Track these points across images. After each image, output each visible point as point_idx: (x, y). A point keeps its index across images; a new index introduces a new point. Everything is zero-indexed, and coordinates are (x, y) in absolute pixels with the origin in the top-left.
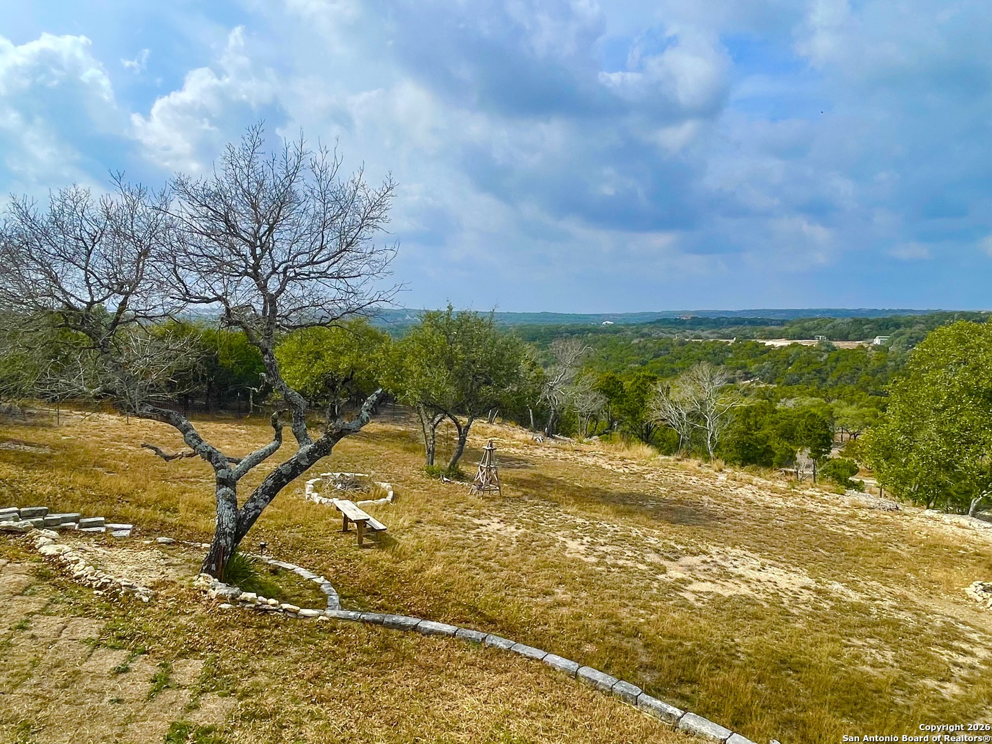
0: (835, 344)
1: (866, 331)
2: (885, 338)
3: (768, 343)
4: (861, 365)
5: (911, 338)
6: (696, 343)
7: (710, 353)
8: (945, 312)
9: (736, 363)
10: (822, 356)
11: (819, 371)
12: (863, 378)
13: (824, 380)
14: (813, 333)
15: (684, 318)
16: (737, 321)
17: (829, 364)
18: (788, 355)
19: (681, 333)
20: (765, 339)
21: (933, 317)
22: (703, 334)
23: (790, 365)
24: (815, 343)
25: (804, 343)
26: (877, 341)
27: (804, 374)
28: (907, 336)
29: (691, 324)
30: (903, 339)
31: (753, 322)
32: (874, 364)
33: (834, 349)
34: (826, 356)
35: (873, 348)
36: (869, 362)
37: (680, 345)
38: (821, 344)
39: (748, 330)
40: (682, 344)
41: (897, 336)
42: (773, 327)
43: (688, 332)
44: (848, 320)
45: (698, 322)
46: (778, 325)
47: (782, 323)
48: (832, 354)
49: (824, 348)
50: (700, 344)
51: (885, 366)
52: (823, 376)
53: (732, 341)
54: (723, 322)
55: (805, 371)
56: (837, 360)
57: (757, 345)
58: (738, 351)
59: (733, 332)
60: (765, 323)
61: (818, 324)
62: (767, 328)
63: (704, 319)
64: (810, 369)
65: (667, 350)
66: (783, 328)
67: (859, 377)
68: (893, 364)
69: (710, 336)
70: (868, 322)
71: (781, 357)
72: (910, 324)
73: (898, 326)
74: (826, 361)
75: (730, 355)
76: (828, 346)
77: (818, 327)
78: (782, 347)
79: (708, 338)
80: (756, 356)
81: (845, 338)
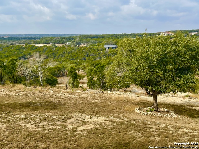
0: (57, 45)
1: (64, 41)
2: (70, 43)
3: (36, 45)
4: (65, 51)
5: (76, 42)
6: (12, 46)
7: (18, 49)
8: (83, 35)
9: (27, 52)
10: (54, 49)
11: (53, 54)
12: (66, 55)
13: (55, 56)
14: (49, 42)
15: (6, 37)
16: (24, 38)
17: (56, 51)
18: (44, 49)
19: (6, 42)
20: (35, 44)
21: (81, 36)
22: (14, 43)
23: (45, 52)
24: (50, 45)
25: (47, 45)
26: (68, 44)
27: (49, 55)
28: (75, 42)
29: (8, 39)
30: (74, 43)
31: (29, 38)
32: (68, 51)
33: (56, 47)
34: (55, 49)
35: (67, 46)
36: (67, 50)
37: (6, 47)
38: (52, 45)
39: (29, 41)
40: (7, 46)
41: (73, 42)
42: (37, 40)
43: (8, 42)
44: (59, 37)
45: (11, 38)
46: (38, 39)
47: (39, 39)
48: (57, 48)
49: (53, 46)
50: (14, 46)
51: (71, 51)
52: (55, 55)
53: (24, 45)
54: (20, 38)
55: (49, 54)
56: (58, 50)
57: (33, 46)
58: (27, 48)
59: (24, 42)
60: (33, 39)
61: (51, 39)
62: (35, 40)
63: (13, 38)
64: (51, 53)
65: (2, 49)
66: (40, 40)
67: (65, 55)
68: (73, 50)
69: (17, 43)
70: (65, 38)
71: (41, 50)
72: (75, 38)
73: (72, 39)
74: (55, 50)
75: (25, 50)
76: (54, 46)
77: (50, 40)
78: (41, 46)
79: (16, 44)
80: (33, 50)
81: (59, 43)
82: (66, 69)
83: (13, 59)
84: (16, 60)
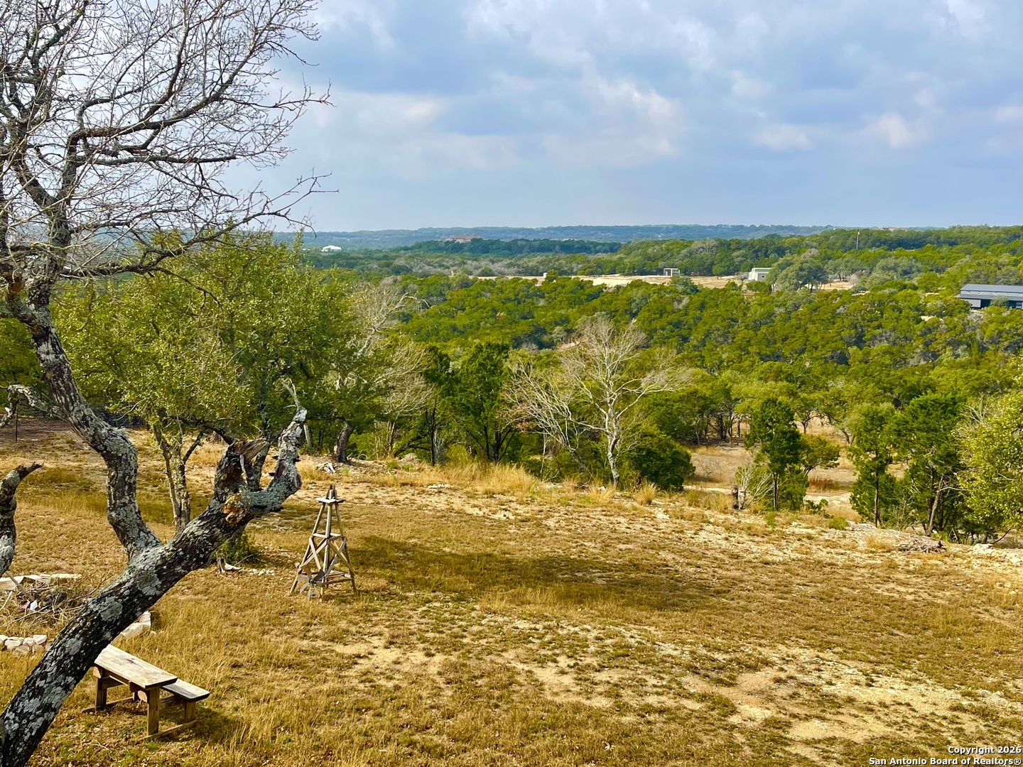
0: (697, 281)
1: (737, 260)
2: (766, 271)
3: (597, 281)
4: (737, 314)
5: (801, 269)
6: (487, 282)
7: (509, 300)
8: (843, 231)
9: (553, 315)
10: (680, 301)
11: (677, 325)
12: (742, 333)
13: (685, 339)
14: (661, 264)
15: (461, 241)
16: (544, 245)
17: (691, 312)
18: (630, 301)
19: (459, 265)
20: (592, 274)
21: (827, 238)
22: (496, 267)
23: (634, 315)
24: (664, 280)
25: (650, 279)
26: (753, 275)
27: (655, 330)
28: (796, 266)
29: (471, 250)
30: (790, 271)
31: (567, 248)
32: (756, 312)
33: (695, 290)
34: (686, 301)
35: (750, 287)
36: (748, 309)
37: (462, 287)
38: (675, 282)
39: (563, 260)
40: (465, 284)
41: (782, 267)
42: (601, 255)
43: (470, 264)
44: (711, 242)
45: (484, 245)
46: (605, 252)
47: (613, 248)
48: (695, 298)
49: (680, 288)
50: (493, 284)
51: (771, 315)
52: (684, 332)
53: (542, 279)
54: (522, 247)
55: (655, 324)
56: (702, 307)
57: (581, 285)
58: (553, 295)
59: (541, 263)
60: (585, 248)
61: (668, 250)
62: (591, 257)
63: (492, 243)
64: (664, 322)
65: (441, 294)
66: (615, 257)
67: (735, 333)
68: (782, 310)
69: (506, 271)
70: (740, 245)
71: (620, 304)
72: (797, 247)
73: (781, 252)
74: (687, 307)
75: (542, 303)
76: (686, 284)
77: (668, 254)
78: (618, 287)
79: (503, 274)
80: (581, 303)
81: (707, 272)
82: (739, 407)
83: (489, 345)
84: (503, 349)
